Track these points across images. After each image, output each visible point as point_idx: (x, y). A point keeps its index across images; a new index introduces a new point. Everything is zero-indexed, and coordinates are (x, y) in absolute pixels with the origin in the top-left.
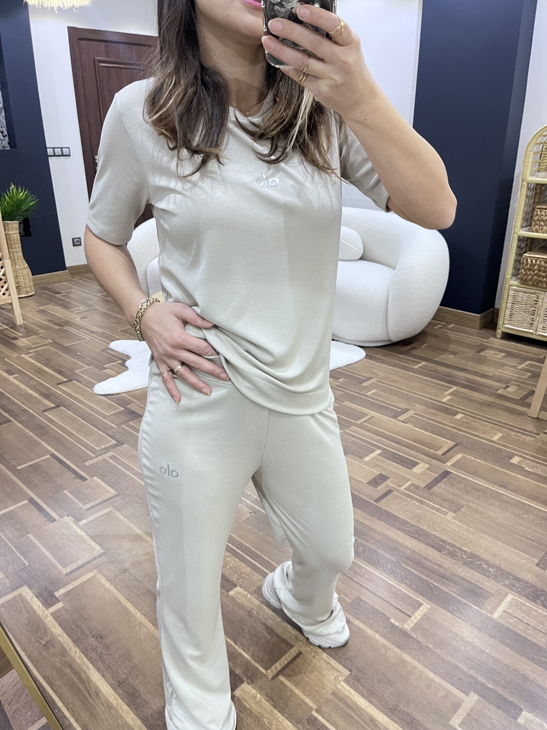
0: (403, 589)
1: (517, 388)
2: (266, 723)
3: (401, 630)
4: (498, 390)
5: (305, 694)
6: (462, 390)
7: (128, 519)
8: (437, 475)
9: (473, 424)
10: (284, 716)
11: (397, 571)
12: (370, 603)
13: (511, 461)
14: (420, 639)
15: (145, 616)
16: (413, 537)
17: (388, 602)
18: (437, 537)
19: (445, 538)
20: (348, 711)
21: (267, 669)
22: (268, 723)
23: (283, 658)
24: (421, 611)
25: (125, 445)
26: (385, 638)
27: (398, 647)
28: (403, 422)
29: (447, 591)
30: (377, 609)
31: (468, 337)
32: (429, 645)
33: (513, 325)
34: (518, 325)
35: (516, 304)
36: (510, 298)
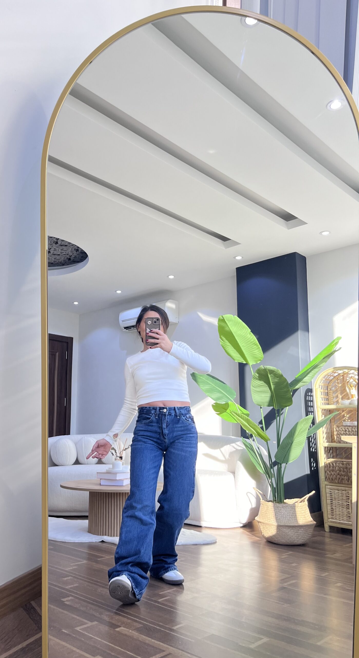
1: (341, 554)
3: (247, 648)
8: (277, 588)
24: (262, 641)
27: (245, 654)
33: (336, 518)
34: (340, 518)
35: (334, 500)
36: (328, 495)
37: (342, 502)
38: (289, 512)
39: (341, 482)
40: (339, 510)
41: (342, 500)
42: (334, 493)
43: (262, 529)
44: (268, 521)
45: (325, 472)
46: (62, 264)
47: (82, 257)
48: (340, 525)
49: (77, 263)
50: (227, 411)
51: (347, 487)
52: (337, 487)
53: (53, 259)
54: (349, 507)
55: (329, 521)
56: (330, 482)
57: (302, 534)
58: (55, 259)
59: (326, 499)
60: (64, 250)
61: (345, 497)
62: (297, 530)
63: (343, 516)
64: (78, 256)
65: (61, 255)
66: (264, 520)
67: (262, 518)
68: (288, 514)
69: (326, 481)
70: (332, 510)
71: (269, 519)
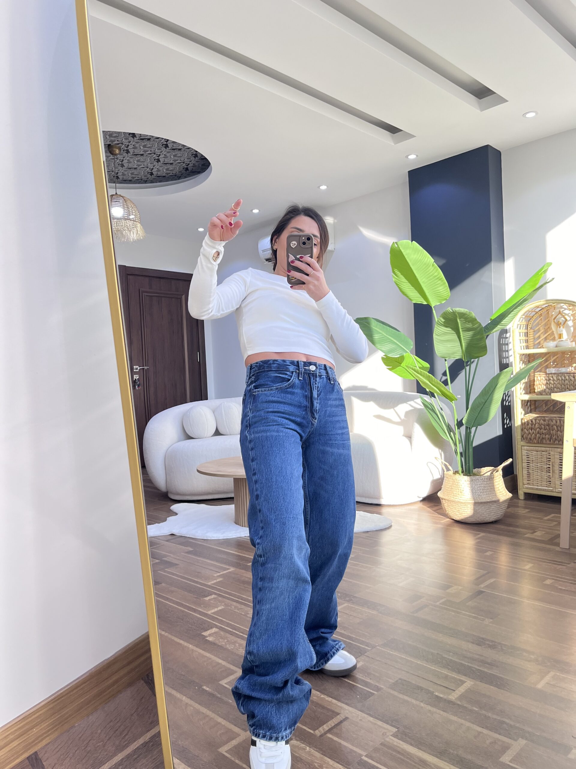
0: (445, 672)
1: (544, 532)
2: (317, 766)
3: (445, 700)
4: (526, 534)
5: (353, 746)
7: (169, 633)
8: (471, 594)
10: (334, 761)
11: (438, 660)
12: (414, 682)
13: (544, 583)
14: (465, 705)
15: (191, 698)
16: (452, 636)
17: (431, 681)
18: (475, 636)
19: (484, 636)
20: (398, 755)
21: (314, 730)
22: (319, 766)
23: (330, 722)
24: (465, 687)
25: (163, 584)
26: (430, 705)
27: (443, 711)
29: (490, 672)
30: (421, 687)
32: (475, 708)
33: (533, 484)
34: (537, 484)
35: (531, 463)
36: (525, 457)
37: (541, 465)
38: (480, 485)
39: (541, 441)
40: (537, 474)
41: (541, 462)
42: (532, 455)
43: (446, 507)
44: (454, 498)
45: (522, 430)
46: (178, 176)
47: (203, 165)
48: (538, 491)
49: (196, 174)
50: (401, 365)
51: (548, 447)
52: (536, 448)
53: (165, 170)
54: (550, 470)
55: (524, 487)
56: (528, 443)
57: (495, 510)
58: (167, 169)
59: (521, 461)
60: (178, 157)
61: (545, 459)
62: (490, 506)
63: (542, 481)
64: (197, 164)
65: (175, 163)
66: (449, 496)
67: (446, 495)
68: (479, 489)
69: (522, 441)
70: (529, 474)
71: (455, 495)
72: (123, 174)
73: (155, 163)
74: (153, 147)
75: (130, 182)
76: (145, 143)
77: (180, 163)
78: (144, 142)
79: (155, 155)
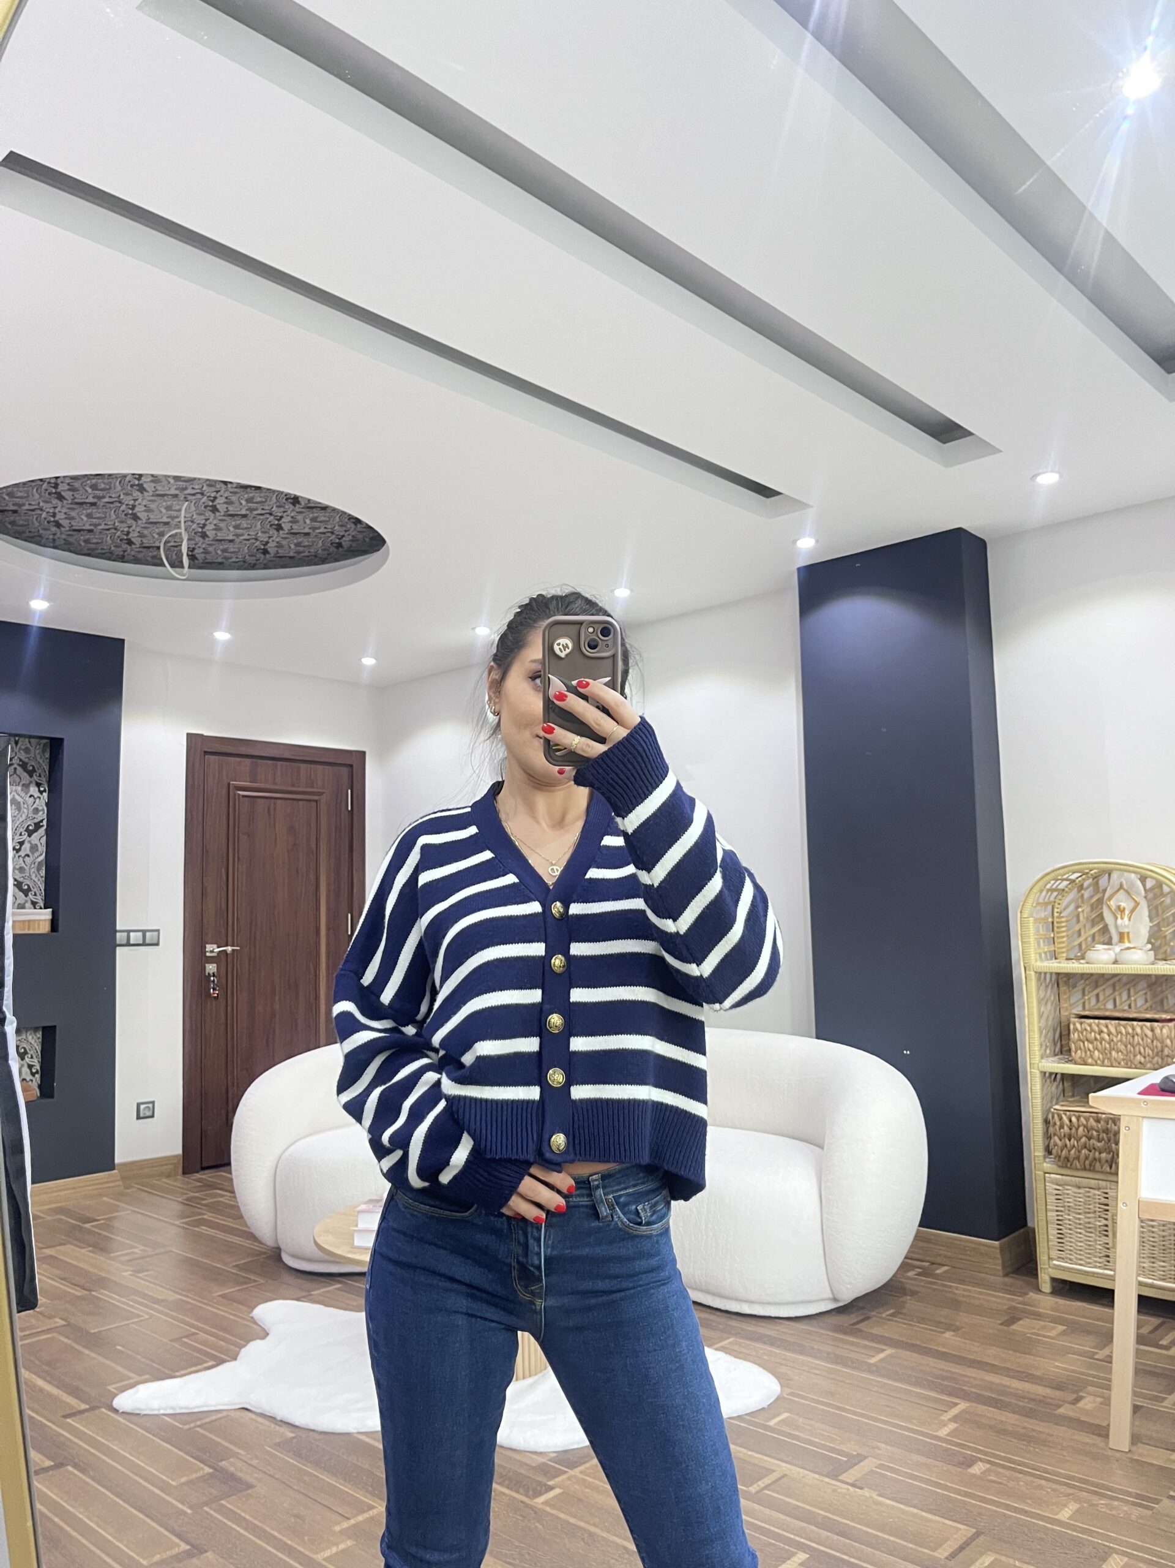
6: (981, 1409)
9: (1011, 1484)
28: (853, 1485)
31: (980, 1293)
33: (1069, 1260)
34: (1081, 1260)
36: (1051, 1199)
37: (1089, 1218)
39: (1090, 1166)
40: (1080, 1238)
41: (1089, 1213)
42: (1068, 1194)
45: (1047, 1135)
46: (320, 558)
48: (1081, 1276)
49: (361, 555)
51: (1103, 1180)
52: (1077, 1179)
53: (292, 546)
54: (1107, 1231)
55: (1050, 1266)
56: (1059, 1167)
58: (296, 545)
59: (1044, 1207)
61: (1098, 1205)
63: (1090, 1254)
64: (360, 536)
65: (314, 534)
69: (1046, 1160)
70: (1061, 1236)
72: (206, 552)
73: (273, 532)
74: (268, 503)
75: (220, 566)
76: (251, 495)
77: (324, 533)
78: (247, 493)
79: (272, 518)
